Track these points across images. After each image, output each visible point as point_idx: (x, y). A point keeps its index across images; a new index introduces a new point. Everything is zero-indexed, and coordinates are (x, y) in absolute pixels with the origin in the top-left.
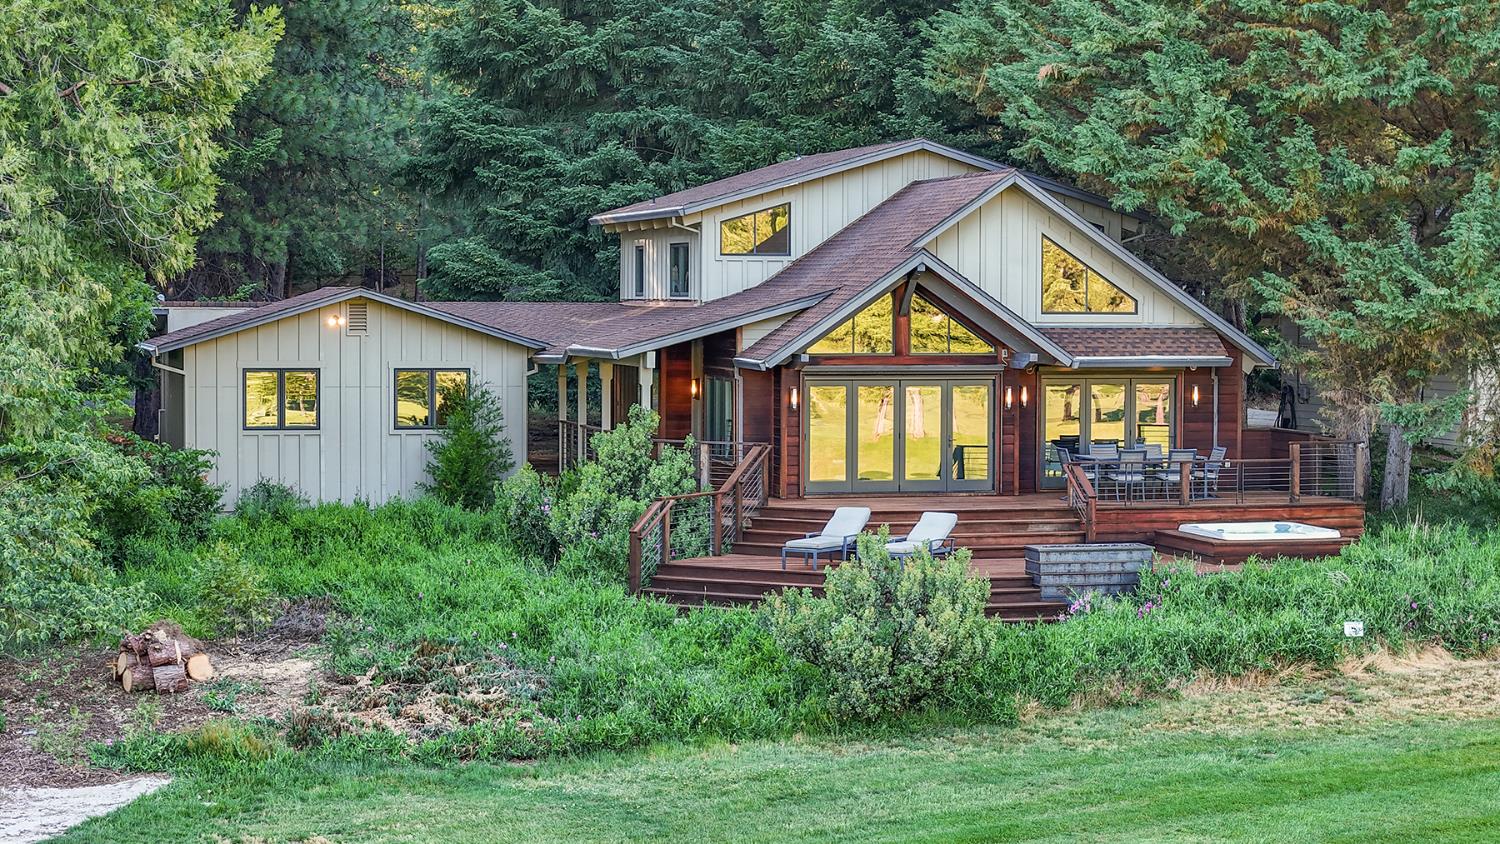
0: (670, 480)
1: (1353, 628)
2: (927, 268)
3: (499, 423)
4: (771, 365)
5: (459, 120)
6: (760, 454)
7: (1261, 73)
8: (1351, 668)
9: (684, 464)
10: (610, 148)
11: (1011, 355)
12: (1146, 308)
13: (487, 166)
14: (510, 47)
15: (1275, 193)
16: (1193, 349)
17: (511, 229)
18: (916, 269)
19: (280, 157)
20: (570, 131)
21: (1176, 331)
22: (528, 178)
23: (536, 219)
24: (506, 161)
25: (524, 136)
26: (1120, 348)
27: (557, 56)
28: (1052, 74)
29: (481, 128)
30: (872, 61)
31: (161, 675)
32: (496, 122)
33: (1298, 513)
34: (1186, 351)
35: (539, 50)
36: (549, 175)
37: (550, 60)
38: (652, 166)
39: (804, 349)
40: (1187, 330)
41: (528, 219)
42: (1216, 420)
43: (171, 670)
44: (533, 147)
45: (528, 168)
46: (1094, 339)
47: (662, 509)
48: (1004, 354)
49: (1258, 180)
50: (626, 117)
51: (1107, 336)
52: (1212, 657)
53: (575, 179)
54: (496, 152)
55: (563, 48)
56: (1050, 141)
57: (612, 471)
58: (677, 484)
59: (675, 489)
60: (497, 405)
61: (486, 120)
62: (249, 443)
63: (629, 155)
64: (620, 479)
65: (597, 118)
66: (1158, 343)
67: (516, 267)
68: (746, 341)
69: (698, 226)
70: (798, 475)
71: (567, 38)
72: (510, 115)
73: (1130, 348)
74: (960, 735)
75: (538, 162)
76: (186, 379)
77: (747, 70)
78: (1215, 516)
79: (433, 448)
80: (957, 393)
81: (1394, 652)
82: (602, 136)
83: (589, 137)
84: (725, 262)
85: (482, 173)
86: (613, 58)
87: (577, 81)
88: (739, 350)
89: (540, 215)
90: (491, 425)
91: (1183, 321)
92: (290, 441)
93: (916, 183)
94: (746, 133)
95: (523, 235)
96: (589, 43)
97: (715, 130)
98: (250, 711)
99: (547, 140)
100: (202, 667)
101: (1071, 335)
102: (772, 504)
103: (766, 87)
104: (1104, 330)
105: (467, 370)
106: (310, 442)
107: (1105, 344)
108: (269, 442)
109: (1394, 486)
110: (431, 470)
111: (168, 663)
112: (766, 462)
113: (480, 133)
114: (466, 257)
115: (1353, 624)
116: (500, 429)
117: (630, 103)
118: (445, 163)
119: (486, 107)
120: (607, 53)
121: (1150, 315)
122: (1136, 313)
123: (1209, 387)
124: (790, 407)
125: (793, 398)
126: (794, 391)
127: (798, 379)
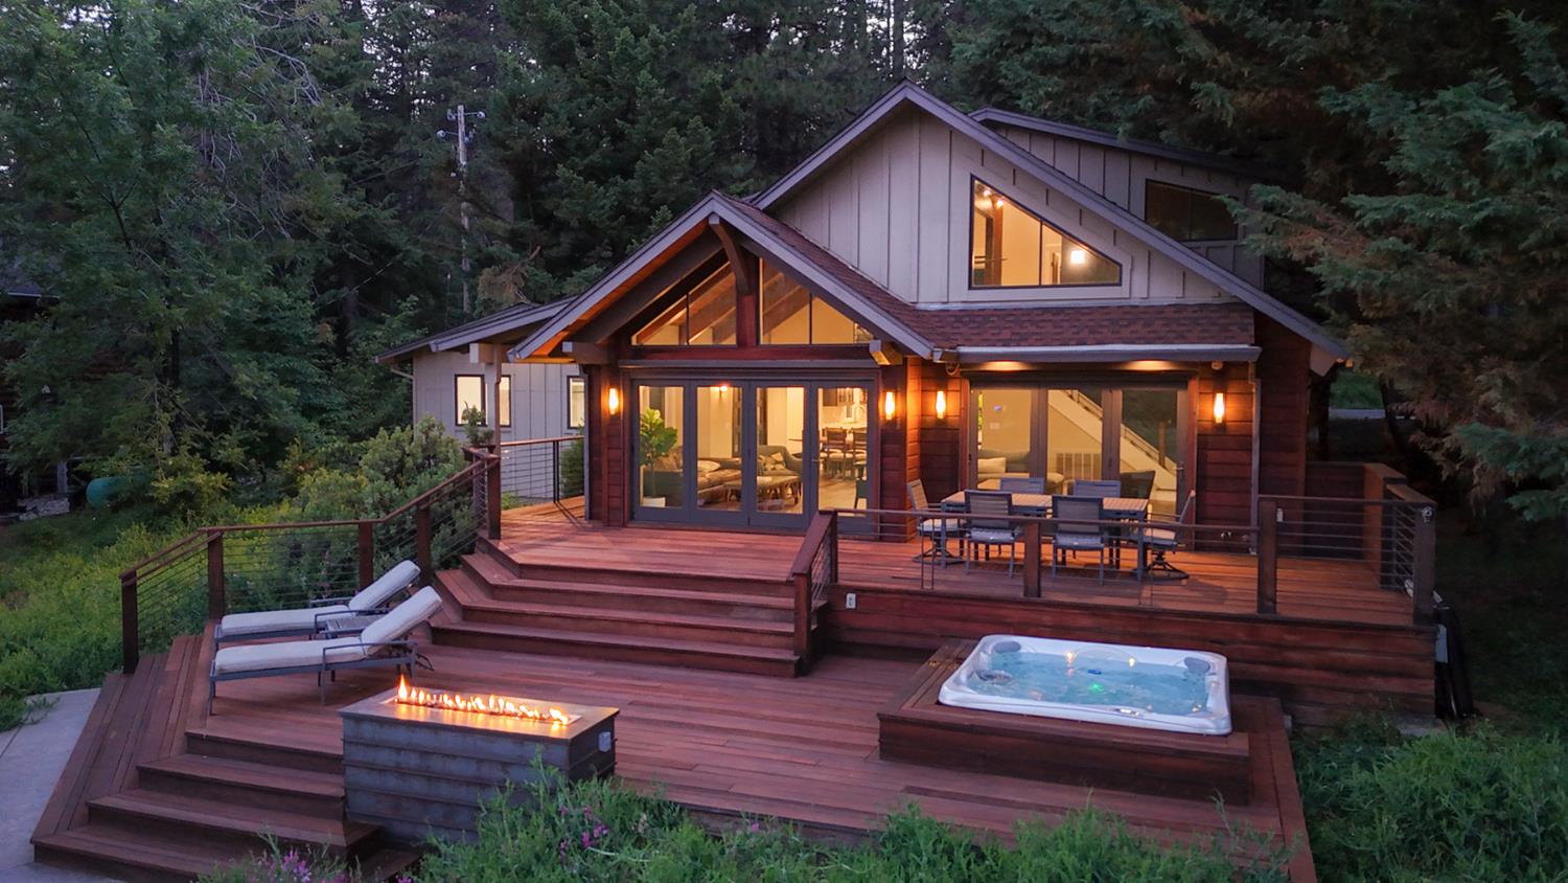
2: (721, 219)
4: (521, 355)
40: (1202, 307)
51: (1061, 317)
70: (623, 499)
76: (414, 383)
121: (1143, 286)
122: (1119, 284)
123: (1245, 396)
124: (610, 413)
125: (612, 401)
126: (613, 392)
127: (617, 377)
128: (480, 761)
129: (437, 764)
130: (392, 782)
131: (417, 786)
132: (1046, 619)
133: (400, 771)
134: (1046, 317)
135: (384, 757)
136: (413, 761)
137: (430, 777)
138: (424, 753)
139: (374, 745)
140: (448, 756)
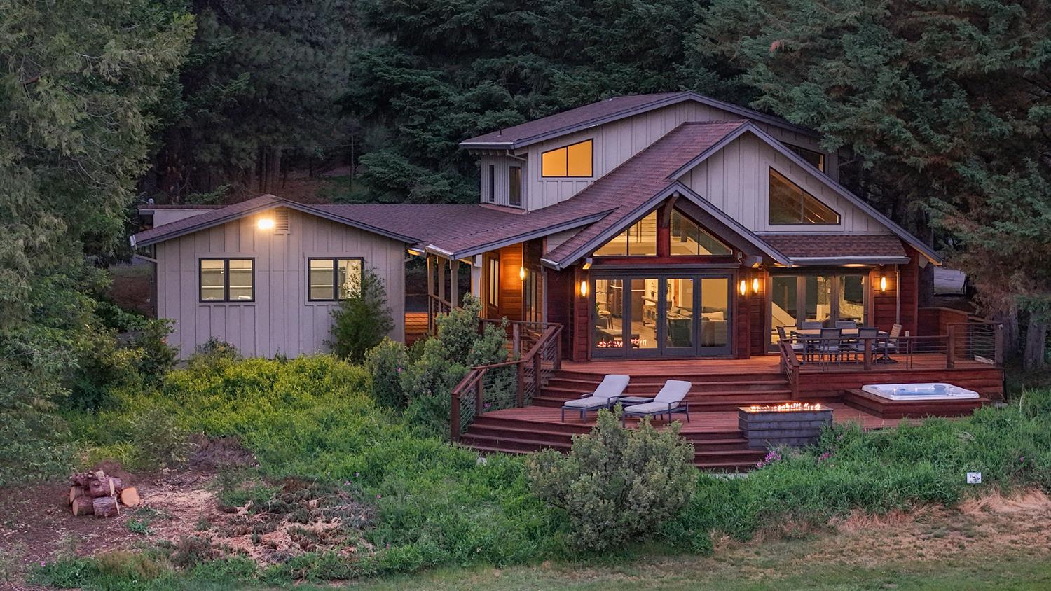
0: (489, 350)
1: (973, 477)
2: (680, 194)
3: (384, 298)
4: (564, 266)
5: (379, 65)
6: (554, 332)
7: (931, 49)
8: (971, 508)
9: (500, 339)
10: (486, 86)
11: (744, 256)
12: (847, 220)
13: (399, 98)
14: (414, 12)
15: (939, 139)
16: (881, 251)
17: (417, 142)
18: (672, 195)
19: (249, 92)
20: (459, 73)
21: (868, 237)
22: (429, 107)
23: (434, 135)
24: (412, 94)
25: (425, 76)
26: (827, 250)
27: (448, 18)
28: (780, 48)
29: (394, 70)
30: (668, 26)
31: (99, 503)
32: (407, 66)
33: (953, 375)
34: (876, 253)
35: (436, 14)
36: (443, 103)
37: (443, 21)
38: (516, 98)
39: (590, 254)
40: (877, 237)
41: (429, 135)
42: (898, 302)
43: (106, 501)
44: (433, 84)
45: (429, 98)
46: (808, 244)
47: (477, 375)
48: (739, 256)
49: (926, 129)
50: (497, 62)
51: (817, 241)
52: (863, 499)
53: (461, 108)
54: (406, 87)
55: (453, 13)
56: (777, 98)
57: (447, 343)
58: (495, 353)
59: (493, 357)
60: (382, 284)
61: (399, 64)
62: (204, 312)
63: (499, 90)
64: (453, 349)
65: (479, 64)
66: (855, 246)
67: (420, 170)
68: (550, 247)
69: (526, 156)
70: (587, 345)
71: (455, 6)
72: (415, 60)
73: (833, 250)
74: (668, 563)
75: (435, 95)
76: (158, 266)
77: (582, 30)
78: (890, 378)
79: (336, 315)
80: (705, 282)
81: (1005, 494)
82: (482, 76)
83: (472, 76)
84: (545, 182)
85: (396, 103)
86: (489, 20)
87: (463, 37)
88: (544, 253)
89: (436, 133)
90: (377, 299)
91: (873, 231)
92: (233, 311)
93: (686, 124)
94: (582, 76)
95: (425, 147)
96: (471, 10)
97: (559, 74)
98: (158, 534)
99: (443, 79)
100: (131, 496)
101: (790, 241)
102: (566, 367)
103: (595, 42)
104: (815, 237)
105: (362, 259)
106: (248, 311)
107: (815, 247)
108: (218, 311)
109: (1033, 348)
110: (333, 331)
111: (106, 494)
112: (560, 337)
113: (395, 75)
114: (384, 163)
115: (974, 474)
116: (384, 302)
117: (502, 52)
118: (370, 95)
119: (399, 55)
120: (485, 17)
121: (850, 225)
122: (840, 224)
123: (893, 278)
124: (581, 295)
125: (583, 289)
126: (584, 283)
127: (585, 275)
129: (784, 425)
130: (767, 434)
131: (777, 434)
132: (875, 379)
133: (771, 430)
134: (811, 240)
135: (764, 426)
136: (775, 425)
137: (781, 429)
138: (779, 422)
139: (760, 422)
140: (788, 422)
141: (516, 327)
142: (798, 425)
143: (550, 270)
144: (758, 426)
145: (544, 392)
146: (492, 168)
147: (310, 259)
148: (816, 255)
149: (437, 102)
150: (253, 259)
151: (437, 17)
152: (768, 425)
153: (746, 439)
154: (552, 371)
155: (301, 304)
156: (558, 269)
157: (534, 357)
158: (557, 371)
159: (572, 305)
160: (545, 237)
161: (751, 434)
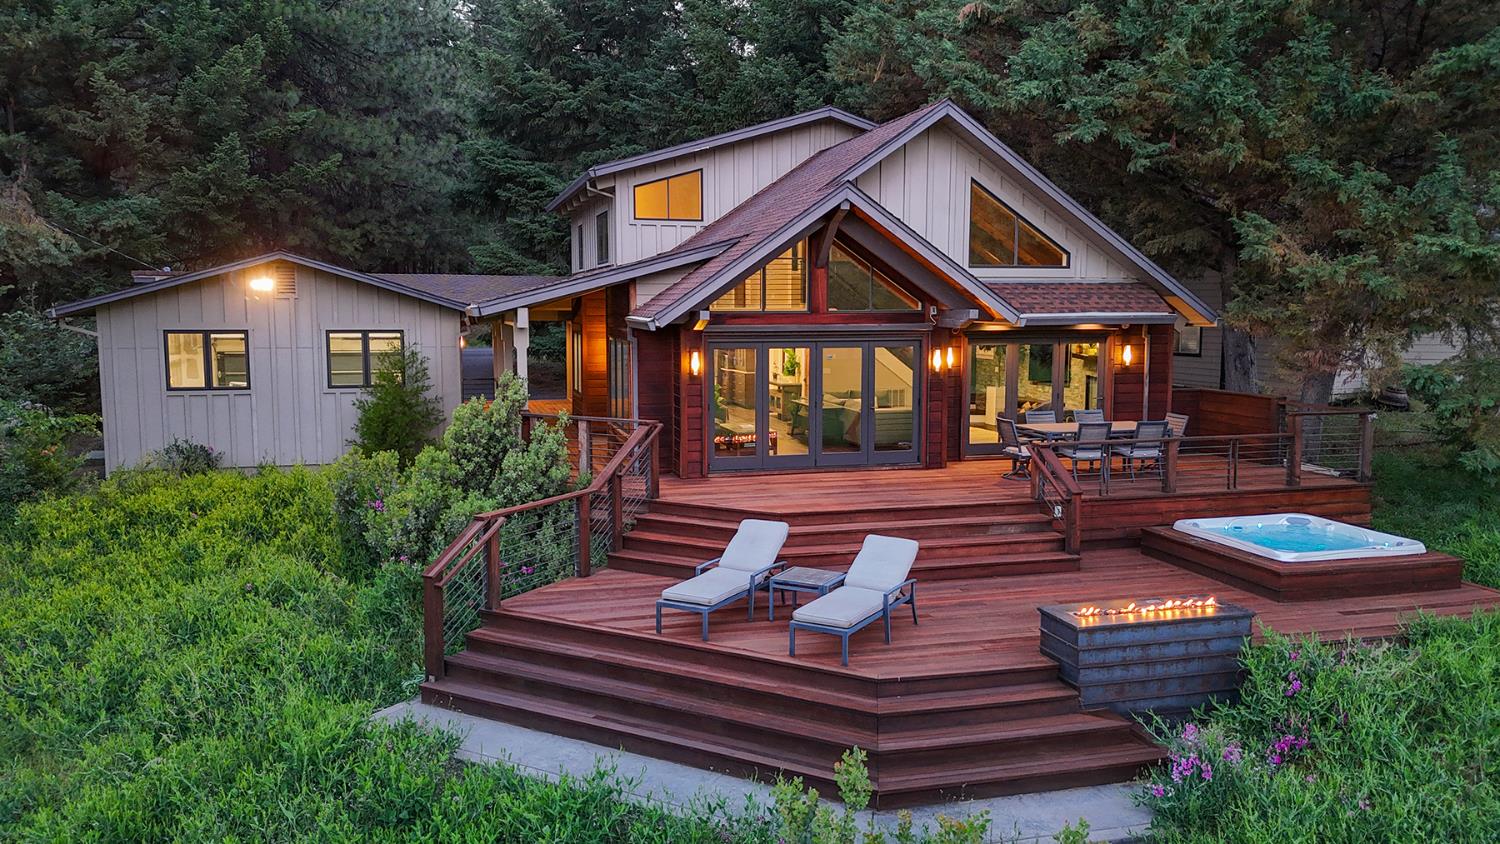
2: (852, 205)
4: (662, 324)
5: (483, 155)
6: (647, 435)
9: (555, 447)
11: (940, 312)
12: (1080, 261)
13: (505, 188)
16: (1133, 305)
17: (523, 233)
18: (839, 206)
20: (566, 166)
21: (1110, 286)
22: (535, 198)
24: (518, 184)
25: (535, 168)
26: (1057, 304)
27: (551, 106)
28: (975, 14)
29: (500, 161)
32: (513, 158)
33: (1298, 498)
34: (1127, 308)
37: (546, 109)
39: (705, 304)
40: (1122, 286)
42: (1147, 381)
45: (534, 190)
46: (1028, 295)
47: (486, 528)
48: (933, 311)
51: (1041, 291)
54: (510, 178)
55: (555, 100)
61: (504, 155)
62: (176, 403)
64: (470, 467)
65: (584, 156)
66: (1095, 298)
67: (527, 262)
68: (641, 297)
69: (612, 190)
70: (701, 452)
71: (557, 93)
72: (522, 153)
73: (1067, 304)
76: (99, 340)
78: (1203, 505)
80: (880, 354)
84: (638, 226)
86: (592, 109)
88: (633, 307)
89: (543, 224)
91: (1115, 276)
92: (220, 402)
93: (823, 151)
99: (550, 172)
101: (1001, 290)
102: (667, 494)
104: (1036, 286)
105: (401, 332)
106: (242, 402)
107: (1040, 300)
108: (198, 403)
110: (360, 427)
113: (500, 164)
119: (505, 147)
120: (588, 106)
121: (1084, 268)
122: (1068, 266)
123: (1139, 346)
124: (691, 373)
125: (695, 363)
126: (695, 355)
127: (699, 341)
128: (1187, 643)
129: (1154, 652)
130: (1118, 673)
131: (1139, 672)
133: (1125, 664)
134: (1031, 290)
135: (1113, 656)
136: (1137, 653)
137: (1149, 663)
138: (1145, 646)
139: (1105, 649)
140: (1163, 644)
141: (582, 426)
142: (1181, 650)
143: (641, 332)
144: (1100, 657)
145: (627, 543)
146: (580, 227)
147: (328, 332)
148: (1043, 309)
149: (543, 194)
150: (245, 332)
151: (540, 108)
152: (1121, 654)
153: (1075, 688)
154: (644, 502)
155: (317, 392)
156: (653, 329)
157: (610, 481)
158: (652, 503)
159: (677, 389)
160: (633, 281)
161: (1085, 676)
